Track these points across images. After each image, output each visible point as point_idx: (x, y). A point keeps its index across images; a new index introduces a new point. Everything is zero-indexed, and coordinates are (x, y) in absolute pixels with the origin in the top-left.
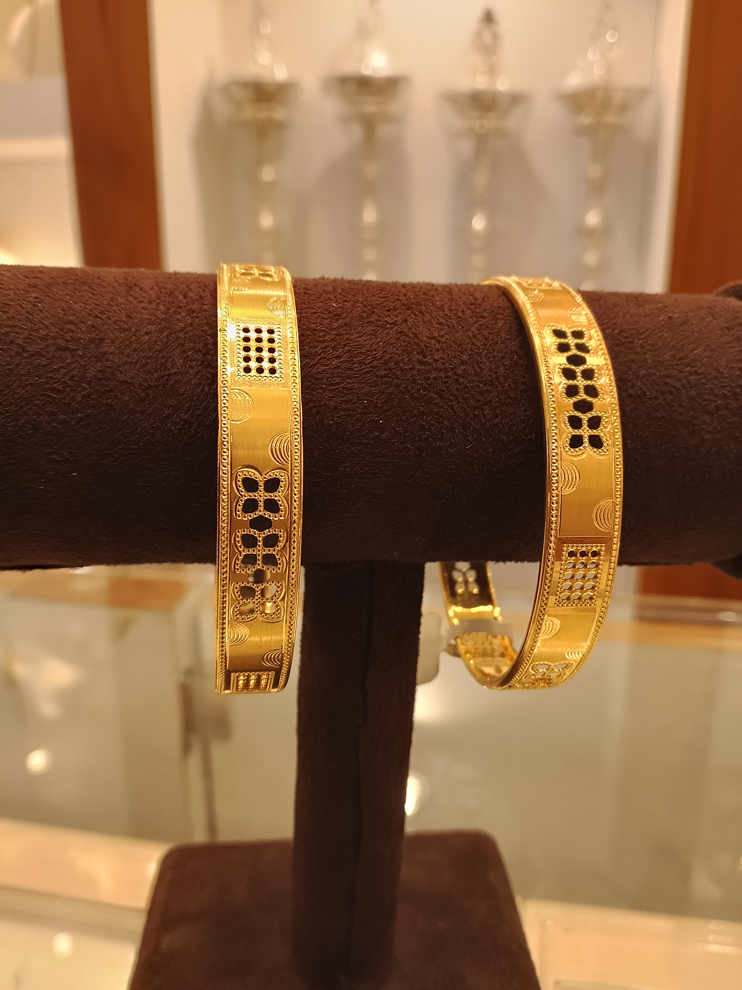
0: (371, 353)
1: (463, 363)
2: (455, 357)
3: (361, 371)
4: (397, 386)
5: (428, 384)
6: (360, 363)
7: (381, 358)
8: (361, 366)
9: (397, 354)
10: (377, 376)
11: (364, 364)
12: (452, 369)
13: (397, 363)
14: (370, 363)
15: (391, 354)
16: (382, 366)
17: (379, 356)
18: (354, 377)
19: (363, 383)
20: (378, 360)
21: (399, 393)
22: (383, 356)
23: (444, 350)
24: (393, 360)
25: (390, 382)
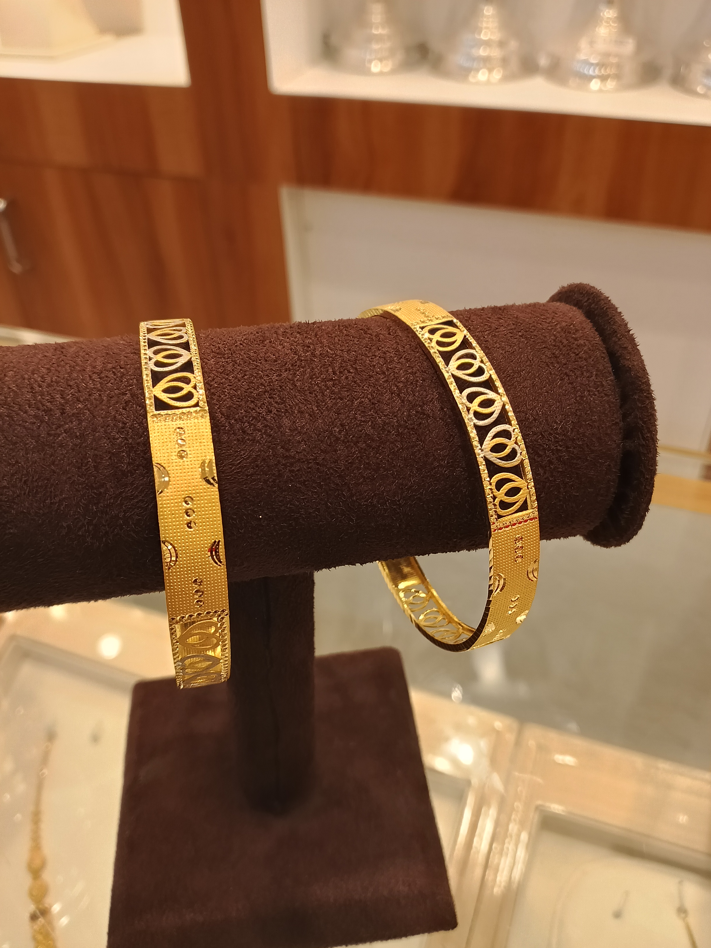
0: (239, 453)
1: (325, 452)
2: (315, 447)
3: (231, 472)
4: (265, 482)
5: (292, 476)
6: (230, 465)
7: (249, 457)
8: (231, 468)
9: (263, 451)
10: (247, 476)
11: (233, 465)
12: (314, 460)
13: (264, 460)
14: (239, 463)
15: (258, 452)
16: (250, 465)
17: (247, 455)
18: (226, 479)
19: (234, 483)
20: (246, 459)
21: (267, 487)
22: (250, 455)
23: (305, 441)
24: (260, 457)
25: (258, 479)
